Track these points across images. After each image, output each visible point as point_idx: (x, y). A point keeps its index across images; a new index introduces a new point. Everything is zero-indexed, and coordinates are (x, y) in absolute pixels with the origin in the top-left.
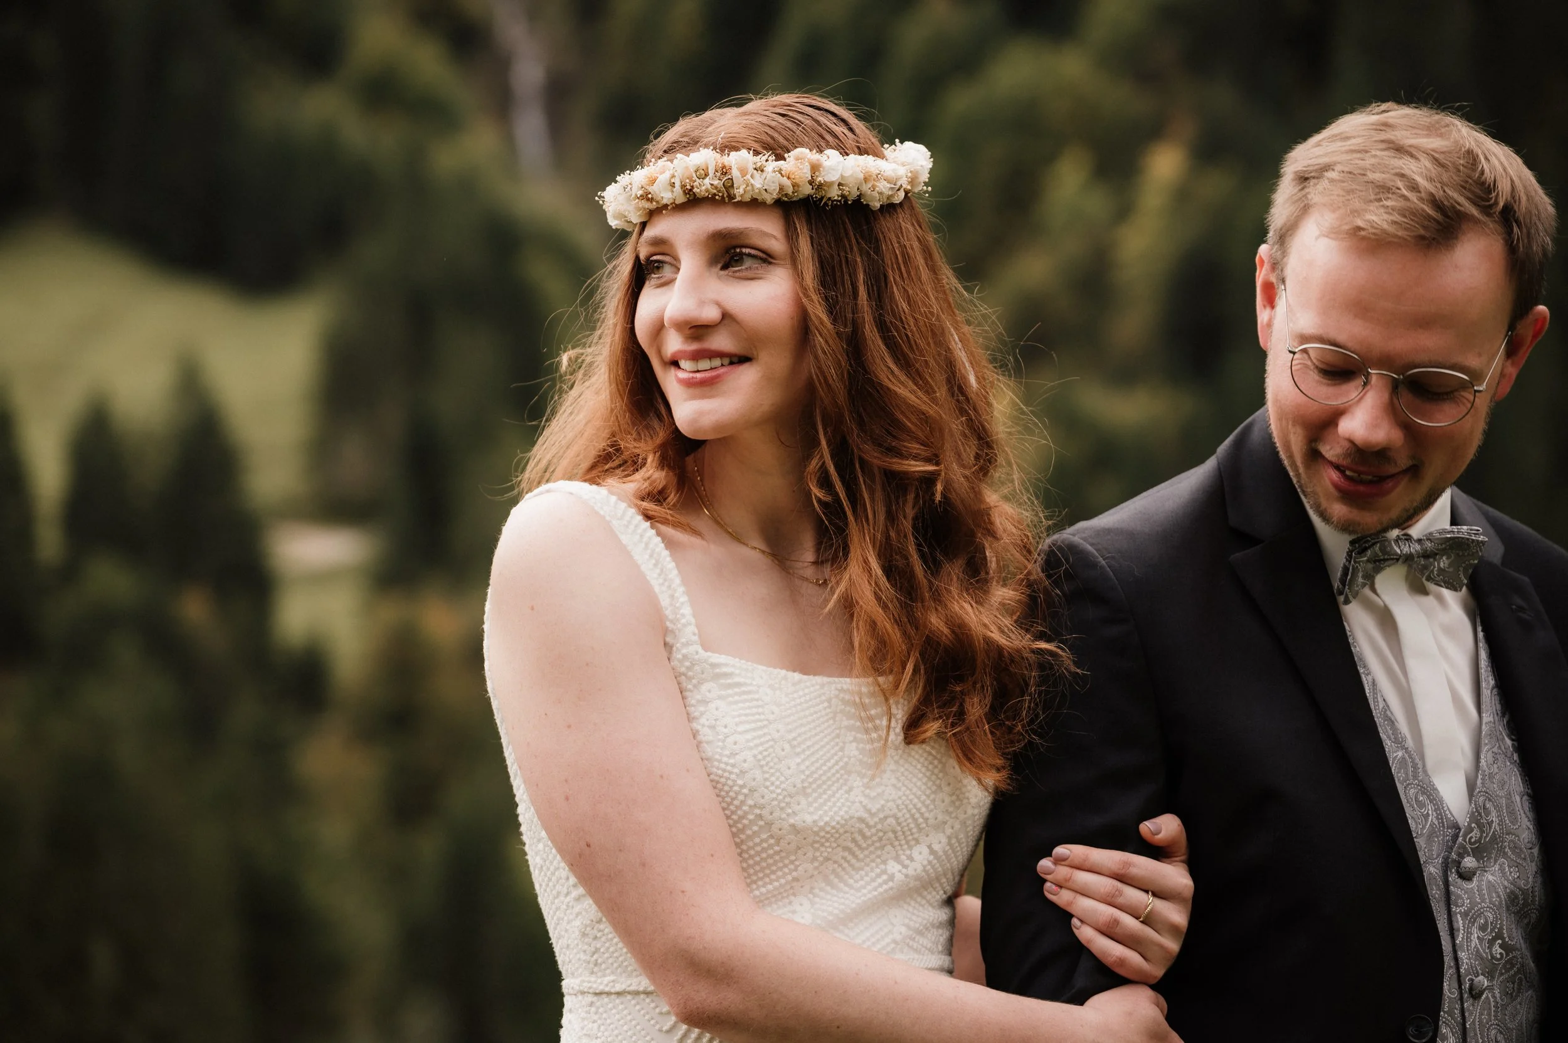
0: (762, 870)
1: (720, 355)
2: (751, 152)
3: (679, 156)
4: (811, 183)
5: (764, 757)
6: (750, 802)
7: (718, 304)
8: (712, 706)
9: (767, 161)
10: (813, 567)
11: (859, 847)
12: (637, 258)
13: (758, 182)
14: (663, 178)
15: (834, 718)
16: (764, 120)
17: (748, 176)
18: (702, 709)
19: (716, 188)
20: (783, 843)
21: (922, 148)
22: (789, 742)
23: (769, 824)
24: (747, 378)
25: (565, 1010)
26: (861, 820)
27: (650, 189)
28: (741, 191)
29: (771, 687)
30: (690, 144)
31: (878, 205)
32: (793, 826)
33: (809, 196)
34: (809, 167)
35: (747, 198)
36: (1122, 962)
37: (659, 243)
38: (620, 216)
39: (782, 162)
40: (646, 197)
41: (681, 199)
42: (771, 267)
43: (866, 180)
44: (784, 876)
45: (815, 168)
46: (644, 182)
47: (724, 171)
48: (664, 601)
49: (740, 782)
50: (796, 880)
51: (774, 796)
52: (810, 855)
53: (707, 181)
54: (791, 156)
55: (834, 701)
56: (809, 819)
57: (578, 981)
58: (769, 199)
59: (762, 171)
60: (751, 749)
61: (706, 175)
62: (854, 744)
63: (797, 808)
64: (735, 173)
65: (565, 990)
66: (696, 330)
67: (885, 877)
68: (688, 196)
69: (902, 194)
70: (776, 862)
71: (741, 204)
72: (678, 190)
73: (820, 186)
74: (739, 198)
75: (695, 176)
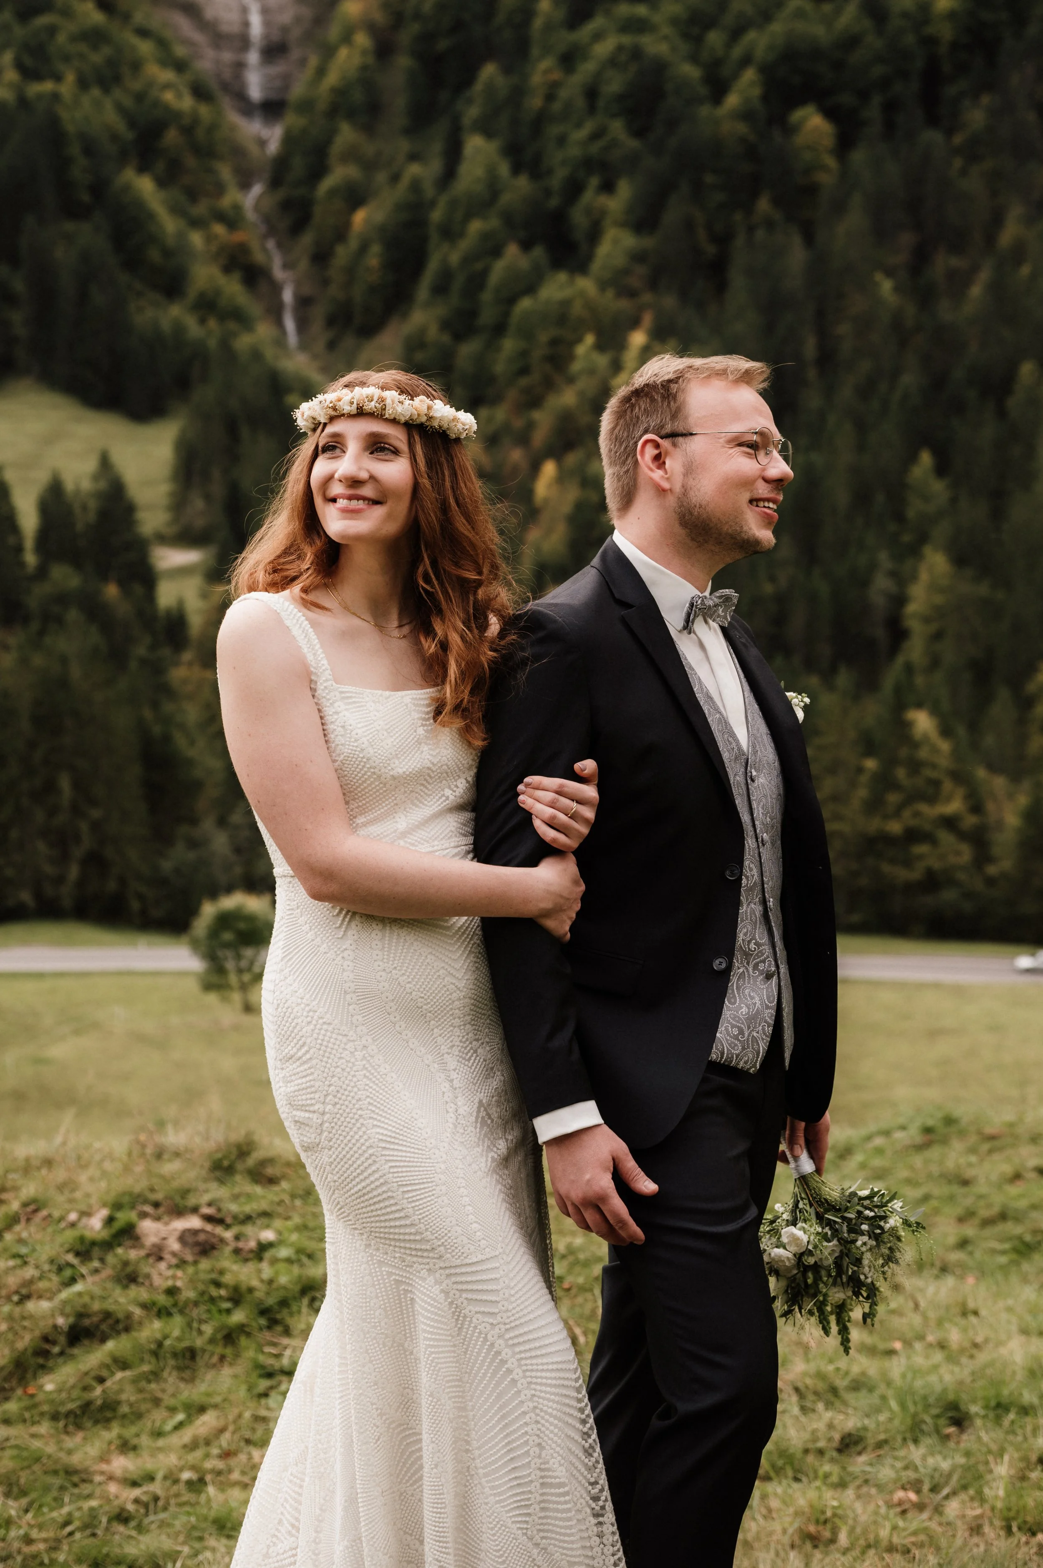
0: (377, 801)
1: (364, 498)
2: (398, 393)
3: (356, 388)
4: (425, 416)
5: (373, 740)
6: (368, 766)
7: (368, 471)
8: (340, 715)
9: (405, 399)
10: (397, 630)
11: (429, 783)
12: (318, 443)
13: (399, 409)
14: (347, 399)
15: (410, 715)
17: (395, 405)
18: (336, 717)
19: (376, 409)
20: (387, 786)
22: (386, 730)
23: (379, 777)
24: (379, 512)
25: (277, 886)
26: (429, 768)
27: (337, 404)
28: (390, 412)
29: (374, 702)
30: (361, 384)
31: (455, 436)
32: (393, 776)
33: (424, 423)
34: (426, 407)
35: (392, 417)
36: (554, 840)
37: (335, 435)
38: (311, 419)
39: (412, 401)
40: (334, 408)
41: (355, 412)
42: (399, 457)
43: (453, 420)
44: (389, 804)
45: (429, 408)
46: (334, 399)
47: (382, 400)
48: (310, 657)
49: (361, 755)
50: (397, 804)
51: (381, 761)
52: (403, 790)
53: (373, 404)
54: (418, 399)
55: (409, 705)
56: (401, 771)
57: (281, 870)
58: (403, 420)
59: (402, 404)
60: (365, 736)
61: (372, 400)
63: (393, 766)
64: (388, 402)
65: (275, 875)
66: (354, 483)
67: (444, 798)
68: (359, 410)
70: (384, 797)
71: (387, 420)
72: (355, 405)
73: (430, 418)
74: (387, 416)
75: (366, 400)
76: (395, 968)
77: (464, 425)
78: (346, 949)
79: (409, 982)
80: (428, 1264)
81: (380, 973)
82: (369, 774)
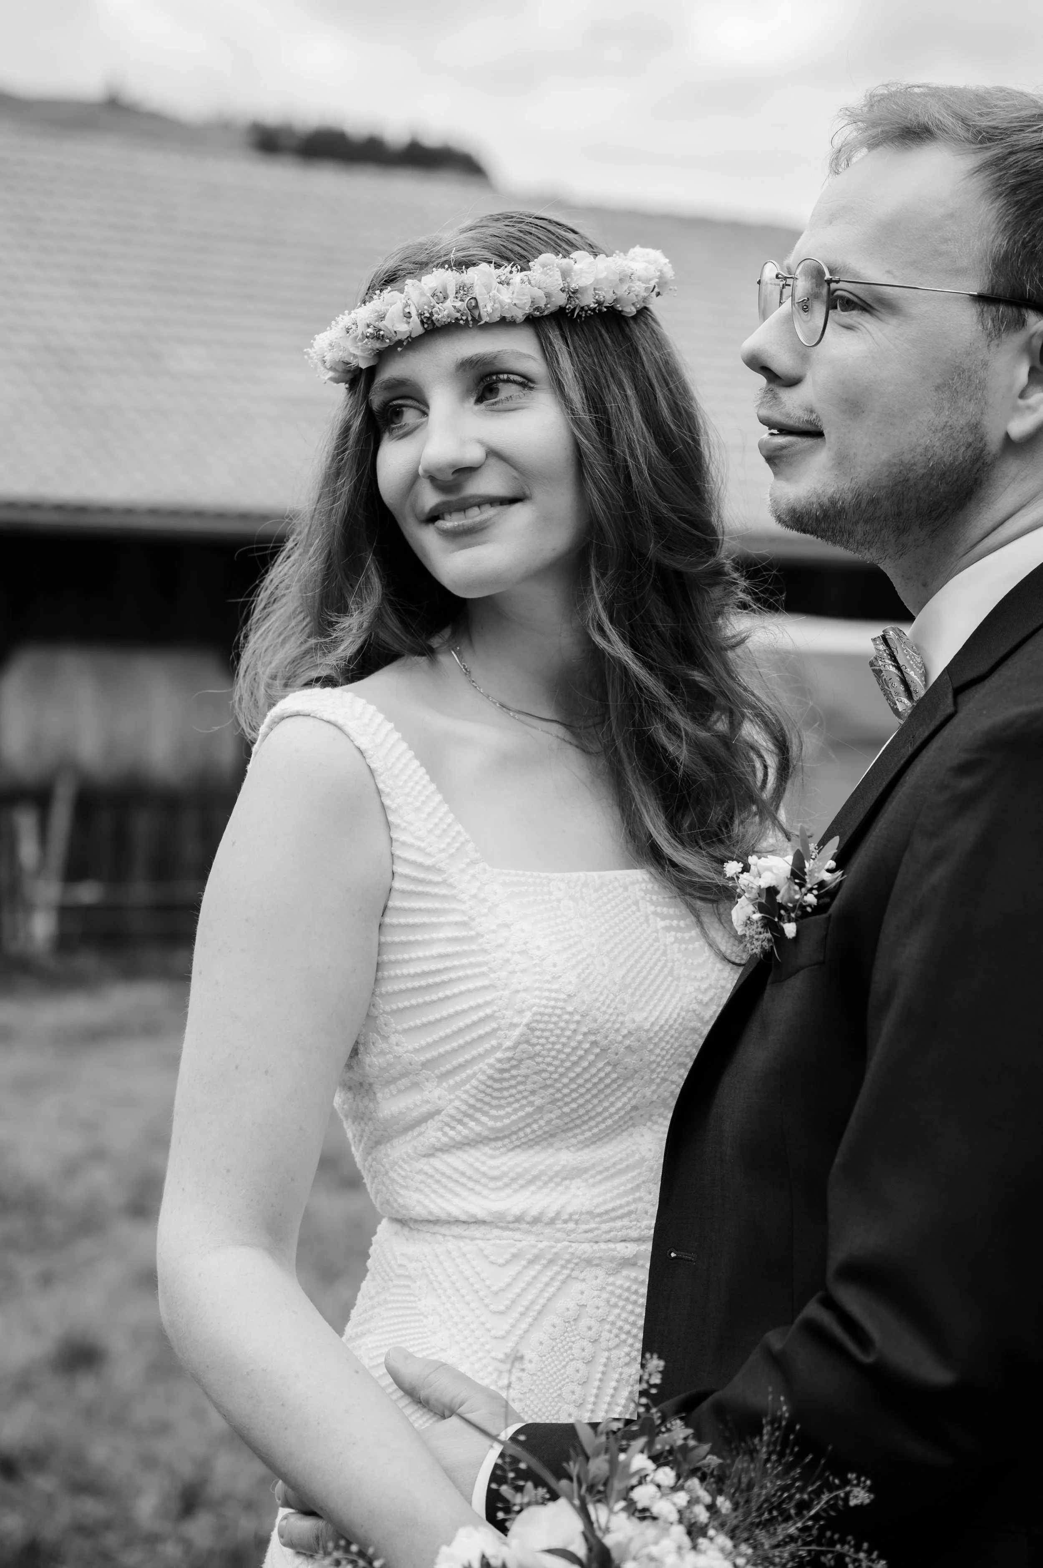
1: (489, 499)
2: (492, 265)
3: (410, 280)
4: (563, 291)
7: (481, 442)
9: (511, 272)
13: (505, 298)
14: (395, 310)
17: (495, 292)
19: (459, 311)
20: (621, 1069)
23: (605, 1051)
24: (520, 515)
28: (489, 309)
31: (633, 310)
33: (564, 306)
34: (559, 273)
35: (495, 317)
37: (397, 385)
39: (527, 273)
40: (376, 335)
41: (419, 330)
42: (533, 393)
45: (566, 275)
46: (371, 318)
47: (463, 289)
49: (570, 1009)
51: (607, 1017)
53: (449, 303)
54: (537, 264)
58: (520, 316)
59: (508, 284)
61: (445, 298)
62: (676, 946)
64: (478, 292)
68: (426, 326)
71: (488, 326)
72: (415, 319)
73: (573, 294)
74: (486, 319)
75: (433, 301)
77: (648, 281)
82: (586, 1046)
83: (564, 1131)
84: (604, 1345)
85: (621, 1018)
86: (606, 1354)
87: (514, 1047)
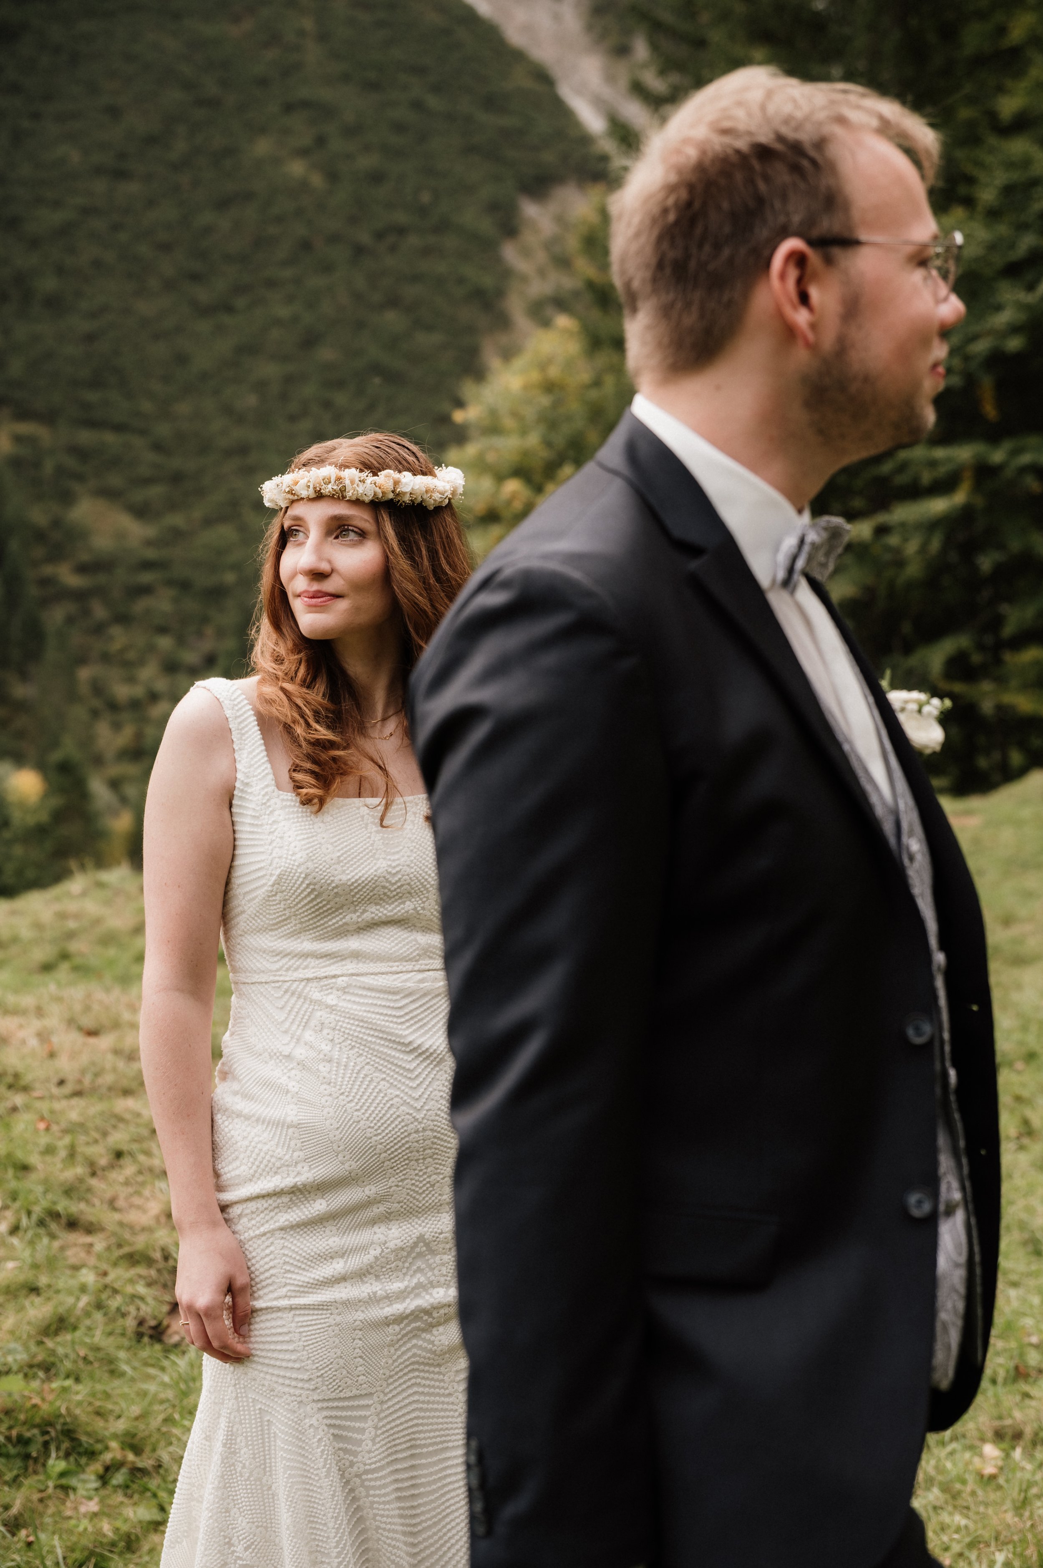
2: (358, 470)
3: (313, 469)
4: (393, 492)
5: (314, 855)
7: (329, 561)
9: (367, 476)
12: (282, 527)
13: (361, 489)
14: (303, 482)
16: (367, 450)
17: (355, 485)
19: (335, 490)
21: (459, 471)
24: (343, 606)
27: (294, 488)
28: (350, 494)
30: (320, 461)
31: (432, 508)
33: (392, 500)
34: (392, 482)
35: (354, 498)
37: (297, 519)
38: (271, 501)
39: (376, 478)
40: (291, 492)
41: (313, 495)
42: (365, 540)
43: (427, 492)
45: (396, 483)
46: (291, 483)
47: (339, 479)
53: (330, 486)
54: (382, 474)
58: (367, 499)
59: (364, 482)
61: (329, 482)
64: (347, 482)
66: (317, 575)
68: (317, 494)
69: (447, 501)
71: (349, 502)
72: (311, 489)
73: (399, 493)
74: (349, 498)
75: (323, 482)
76: (343, 1093)
78: (292, 1069)
79: (356, 1110)
80: (300, 1396)
81: (326, 1098)
83: (305, 931)
84: (337, 1041)
85: (332, 878)
86: (338, 1046)
87: (273, 886)
